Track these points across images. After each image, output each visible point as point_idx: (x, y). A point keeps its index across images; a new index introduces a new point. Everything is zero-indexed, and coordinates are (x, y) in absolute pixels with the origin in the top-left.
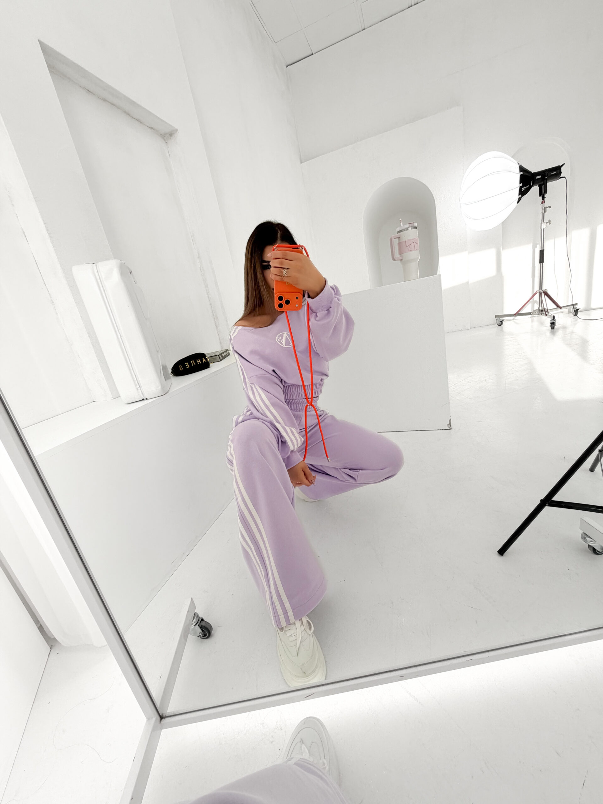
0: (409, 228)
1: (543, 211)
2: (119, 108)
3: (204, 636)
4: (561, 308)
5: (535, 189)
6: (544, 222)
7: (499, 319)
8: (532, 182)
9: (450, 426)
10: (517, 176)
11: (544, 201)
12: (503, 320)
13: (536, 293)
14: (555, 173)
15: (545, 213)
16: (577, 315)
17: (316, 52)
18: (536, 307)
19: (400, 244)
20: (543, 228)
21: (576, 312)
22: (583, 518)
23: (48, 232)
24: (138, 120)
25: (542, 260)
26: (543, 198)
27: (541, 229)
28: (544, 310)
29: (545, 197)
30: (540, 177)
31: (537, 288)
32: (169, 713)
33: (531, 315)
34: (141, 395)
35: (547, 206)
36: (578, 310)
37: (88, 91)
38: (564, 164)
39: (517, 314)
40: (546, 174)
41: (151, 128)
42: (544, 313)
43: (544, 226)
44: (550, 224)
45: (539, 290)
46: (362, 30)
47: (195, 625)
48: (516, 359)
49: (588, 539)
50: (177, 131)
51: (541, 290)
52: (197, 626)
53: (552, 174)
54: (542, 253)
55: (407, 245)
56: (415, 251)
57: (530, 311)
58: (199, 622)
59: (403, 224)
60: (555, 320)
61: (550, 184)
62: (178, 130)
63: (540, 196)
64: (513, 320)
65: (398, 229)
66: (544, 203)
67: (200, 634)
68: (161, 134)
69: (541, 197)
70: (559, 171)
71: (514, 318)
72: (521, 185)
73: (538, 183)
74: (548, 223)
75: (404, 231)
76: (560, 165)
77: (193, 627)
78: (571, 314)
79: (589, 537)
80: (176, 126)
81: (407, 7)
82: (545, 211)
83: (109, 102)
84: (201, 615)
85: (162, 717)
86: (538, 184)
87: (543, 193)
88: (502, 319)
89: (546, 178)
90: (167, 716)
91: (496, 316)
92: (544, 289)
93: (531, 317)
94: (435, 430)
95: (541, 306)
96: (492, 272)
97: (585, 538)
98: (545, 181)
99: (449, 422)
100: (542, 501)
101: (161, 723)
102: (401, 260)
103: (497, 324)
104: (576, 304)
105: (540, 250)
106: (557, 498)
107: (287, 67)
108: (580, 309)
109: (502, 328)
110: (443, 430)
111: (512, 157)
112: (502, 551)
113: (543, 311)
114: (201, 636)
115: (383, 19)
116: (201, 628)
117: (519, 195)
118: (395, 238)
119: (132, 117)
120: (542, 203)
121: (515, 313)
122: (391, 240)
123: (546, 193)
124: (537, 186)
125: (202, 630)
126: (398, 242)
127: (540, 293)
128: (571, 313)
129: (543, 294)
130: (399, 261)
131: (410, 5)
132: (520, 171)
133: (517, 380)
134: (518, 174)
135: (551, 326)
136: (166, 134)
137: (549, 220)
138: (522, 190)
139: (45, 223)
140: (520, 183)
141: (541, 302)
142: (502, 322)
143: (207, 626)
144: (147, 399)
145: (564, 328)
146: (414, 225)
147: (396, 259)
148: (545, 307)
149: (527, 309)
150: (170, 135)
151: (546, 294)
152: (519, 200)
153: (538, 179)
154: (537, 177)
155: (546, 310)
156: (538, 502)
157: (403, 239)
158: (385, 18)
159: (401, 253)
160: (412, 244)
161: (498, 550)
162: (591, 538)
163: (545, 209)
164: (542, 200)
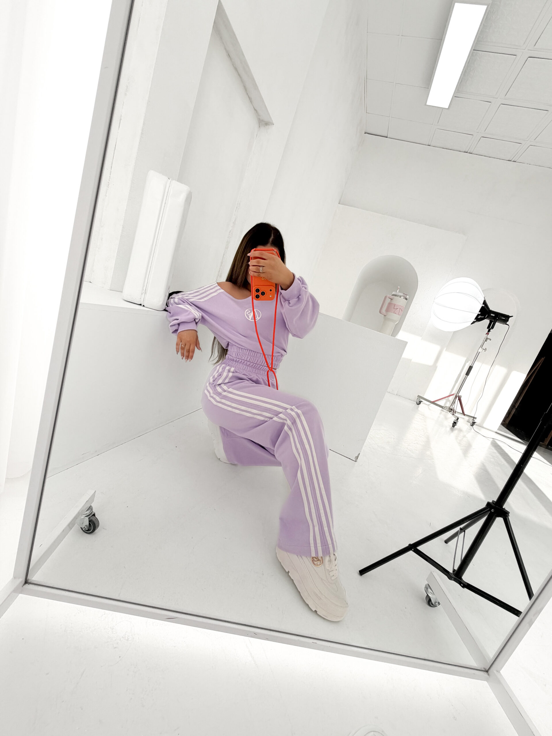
0: (402, 297)
1: (485, 340)
2: (242, 81)
3: (87, 531)
4: (464, 415)
5: (486, 322)
6: (482, 347)
7: (420, 399)
8: (487, 315)
9: (357, 459)
10: (480, 306)
11: (489, 333)
12: (422, 402)
13: (453, 395)
14: (504, 319)
15: (485, 342)
16: (473, 426)
17: (390, 137)
18: (448, 405)
19: (390, 304)
20: (479, 351)
21: (473, 424)
22: (432, 572)
23: (142, 132)
24: (250, 98)
25: (468, 373)
26: (489, 331)
27: (478, 352)
28: (453, 410)
29: (491, 331)
30: (494, 315)
31: (455, 392)
32: (33, 580)
33: (443, 408)
34: (142, 300)
35: (489, 338)
36: (475, 423)
37: (229, 55)
38: (512, 316)
39: (433, 403)
40: (499, 316)
41: (255, 110)
42: (453, 412)
43: (480, 350)
44: (485, 351)
45: (456, 393)
46: (428, 145)
47: (86, 516)
48: (421, 434)
49: (429, 590)
50: (272, 124)
51: (458, 394)
52: (87, 518)
53: (502, 318)
54: (470, 368)
55: (395, 308)
56: (398, 315)
57: (442, 405)
58: (91, 515)
59: (399, 292)
60: (458, 421)
61: (498, 324)
62: (274, 124)
63: (488, 328)
64: (428, 405)
65: (394, 293)
66: (488, 334)
67: (85, 526)
68: (259, 119)
69: (488, 330)
70: (507, 318)
71: (430, 404)
72: (480, 313)
73: (490, 318)
74: (484, 349)
75: (398, 297)
76: (510, 316)
77: (82, 517)
78: (469, 424)
79: (431, 589)
80: (274, 122)
81: (464, 151)
82: (486, 341)
83: (238, 72)
84: (94, 510)
85: (26, 582)
86: (490, 320)
87: (490, 327)
88: (422, 400)
89: (497, 318)
90: (32, 582)
91: (419, 396)
92: (460, 395)
93: (441, 410)
94: (344, 456)
95: (452, 406)
96: (431, 363)
97: (427, 588)
98: (496, 320)
99: (357, 455)
100: (410, 545)
101: (24, 586)
102: (385, 316)
103: (416, 402)
104: (476, 418)
105: (470, 365)
106: (420, 548)
107: (365, 133)
108: (476, 423)
109: (418, 408)
110: (350, 459)
111: (483, 291)
112: (363, 572)
113: (451, 410)
114: (86, 528)
115: (445, 148)
116: (89, 521)
117: (475, 319)
118: (389, 298)
119: (247, 94)
120: (487, 334)
121: (432, 401)
122: (386, 297)
123: (493, 329)
124: (489, 320)
125: (90, 524)
126: (389, 302)
127: (456, 396)
128: (470, 422)
129: (458, 398)
130: (383, 316)
131: (466, 151)
132: (483, 304)
133: (416, 450)
134: (481, 304)
135: (453, 424)
136: (263, 121)
137: (486, 349)
138: (478, 317)
139: (144, 124)
140: (479, 312)
141: (454, 402)
142: (420, 402)
143: (96, 523)
144: (144, 306)
145: (460, 430)
146: (407, 296)
147: (382, 313)
148: (455, 409)
149: (441, 403)
150: (265, 123)
151: (460, 400)
152: (473, 323)
153: (492, 316)
154: (492, 315)
155: (455, 411)
156: (407, 545)
157: (394, 302)
158: (446, 148)
159: (387, 310)
160: (399, 309)
161: (360, 570)
162: (432, 590)
163: (487, 339)
164: (488, 332)
